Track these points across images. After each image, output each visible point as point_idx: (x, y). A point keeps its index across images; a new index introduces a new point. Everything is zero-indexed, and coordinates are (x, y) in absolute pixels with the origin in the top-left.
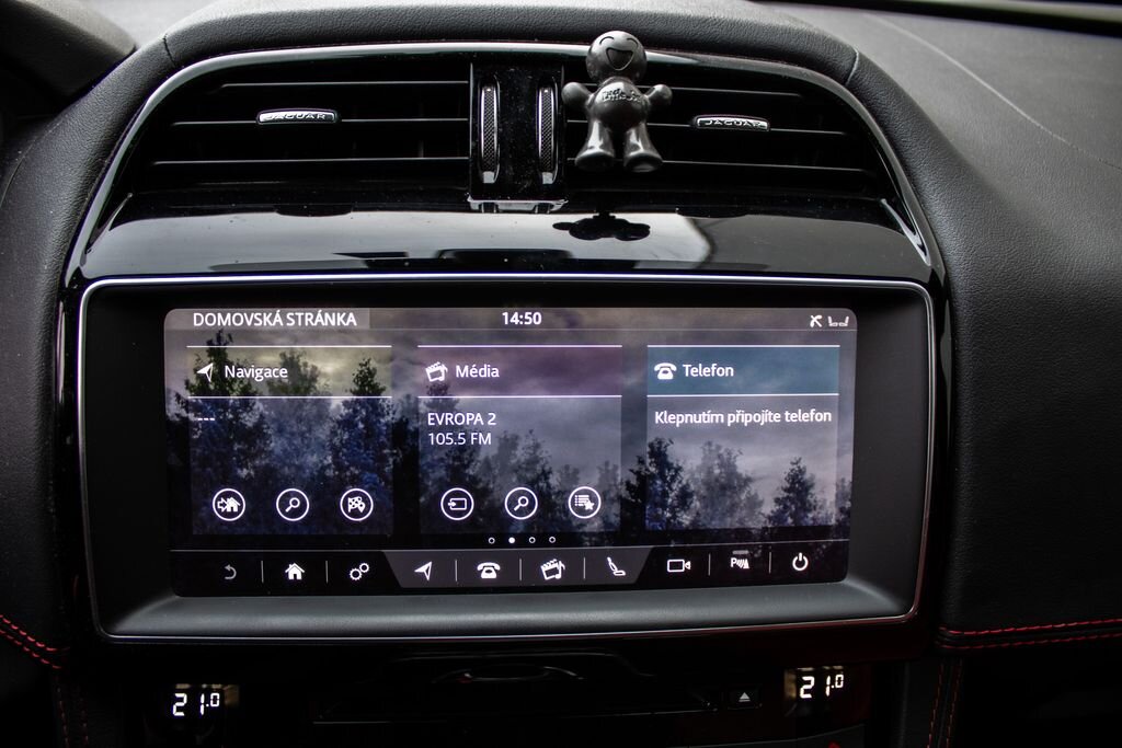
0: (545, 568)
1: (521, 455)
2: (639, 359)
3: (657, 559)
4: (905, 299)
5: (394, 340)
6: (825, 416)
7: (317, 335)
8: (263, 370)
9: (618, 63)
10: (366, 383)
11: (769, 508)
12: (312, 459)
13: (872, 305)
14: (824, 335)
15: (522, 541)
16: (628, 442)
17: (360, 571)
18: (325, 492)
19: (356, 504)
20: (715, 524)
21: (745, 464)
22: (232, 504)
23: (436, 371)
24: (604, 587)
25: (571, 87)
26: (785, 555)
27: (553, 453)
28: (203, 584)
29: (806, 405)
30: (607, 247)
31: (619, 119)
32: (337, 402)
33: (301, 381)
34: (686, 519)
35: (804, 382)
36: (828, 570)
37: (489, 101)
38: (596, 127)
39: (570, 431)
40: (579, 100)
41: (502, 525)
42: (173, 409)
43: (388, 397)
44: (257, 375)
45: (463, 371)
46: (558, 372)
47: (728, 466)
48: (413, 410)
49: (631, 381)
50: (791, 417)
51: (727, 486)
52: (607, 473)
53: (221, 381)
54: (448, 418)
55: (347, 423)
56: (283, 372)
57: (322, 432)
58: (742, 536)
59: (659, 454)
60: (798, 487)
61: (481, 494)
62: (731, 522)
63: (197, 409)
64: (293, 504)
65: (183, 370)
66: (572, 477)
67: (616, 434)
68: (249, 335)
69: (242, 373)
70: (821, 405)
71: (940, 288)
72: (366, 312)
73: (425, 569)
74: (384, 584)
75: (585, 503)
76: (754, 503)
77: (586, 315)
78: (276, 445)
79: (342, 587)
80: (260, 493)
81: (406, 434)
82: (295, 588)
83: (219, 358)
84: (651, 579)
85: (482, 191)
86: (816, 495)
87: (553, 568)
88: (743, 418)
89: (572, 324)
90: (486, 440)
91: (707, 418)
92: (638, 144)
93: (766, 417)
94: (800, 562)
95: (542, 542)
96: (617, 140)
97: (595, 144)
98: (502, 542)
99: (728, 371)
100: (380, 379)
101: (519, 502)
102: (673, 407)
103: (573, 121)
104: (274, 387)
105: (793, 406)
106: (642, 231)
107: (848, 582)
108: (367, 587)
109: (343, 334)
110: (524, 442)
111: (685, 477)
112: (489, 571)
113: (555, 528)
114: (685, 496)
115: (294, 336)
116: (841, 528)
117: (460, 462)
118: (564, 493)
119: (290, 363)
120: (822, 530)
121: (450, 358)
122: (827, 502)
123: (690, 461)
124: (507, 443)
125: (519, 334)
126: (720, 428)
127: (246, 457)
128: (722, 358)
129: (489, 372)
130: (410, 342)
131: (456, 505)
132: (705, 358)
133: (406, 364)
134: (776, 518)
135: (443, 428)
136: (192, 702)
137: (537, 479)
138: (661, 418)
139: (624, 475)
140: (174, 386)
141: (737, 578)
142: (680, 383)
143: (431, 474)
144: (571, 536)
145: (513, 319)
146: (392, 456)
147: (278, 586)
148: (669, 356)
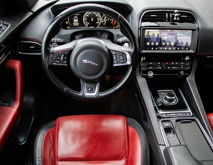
1: (168, 40)
2: (177, 34)
3: (177, 48)
4: (196, 30)
6: (189, 38)
7: (155, 32)
9: (177, 13)
10: (158, 35)
11: (185, 45)
12: (154, 40)
13: (193, 30)
14: (190, 32)
16: (176, 40)
17: (157, 48)
18: (155, 43)
19: (157, 44)
20: (181, 46)
21: (183, 41)
22: (148, 44)
23: (163, 34)
24: (173, 50)
25: (173, 14)
26: (186, 48)
27: (170, 40)
28: (146, 49)
30: (174, 26)
31: (177, 17)
32: (156, 36)
33: (154, 35)
34: (179, 45)
35: (188, 35)
37: (167, 14)
38: (175, 17)
39: (172, 39)
41: (167, 45)
42: (145, 37)
43: (159, 36)
44: (151, 34)
45: (165, 34)
46: (171, 34)
48: (161, 37)
49: (176, 35)
50: (187, 38)
51: (182, 43)
52: (174, 42)
53: (148, 35)
55: (157, 38)
56: (152, 34)
57: (155, 38)
58: (183, 47)
59: (178, 41)
60: (187, 43)
61: (165, 43)
62: (182, 46)
63: (147, 37)
64: (153, 44)
65: (146, 34)
66: (172, 42)
67: (175, 39)
68: (150, 32)
70: (189, 37)
71: (198, 29)
72: (159, 30)
73: (161, 48)
74: (158, 49)
75: (172, 44)
77: (173, 30)
78: (152, 39)
79: (156, 50)
80: (150, 43)
81: (161, 39)
82: (152, 50)
83: (148, 33)
85: (166, 21)
86: (188, 44)
87: (170, 49)
88: (184, 38)
90: (166, 39)
91: (181, 38)
92: (178, 19)
93: (185, 38)
94: (187, 49)
97: (175, 19)
99: (183, 35)
101: (168, 44)
102: (179, 37)
103: (173, 17)
106: (176, 24)
107: (190, 50)
109: (157, 32)
111: (179, 42)
112: (165, 49)
113: (170, 46)
114: (179, 44)
115: (154, 32)
116: (190, 46)
117: (164, 41)
119: (153, 34)
120: (189, 46)
122: (189, 45)
124: (167, 39)
125: (168, 32)
126: (182, 39)
127: (150, 40)
128: (182, 34)
129: (167, 34)
130: (161, 32)
131: (164, 44)
132: (181, 34)
133: (161, 34)
135: (163, 38)
136: (143, 59)
137: (169, 42)
138: (178, 38)
139: (175, 42)
140: (145, 35)
141: (182, 50)
142: (179, 35)
143: (162, 42)
144: (171, 46)
145: (168, 31)
146: (160, 40)
147: (151, 49)
148: (179, 33)
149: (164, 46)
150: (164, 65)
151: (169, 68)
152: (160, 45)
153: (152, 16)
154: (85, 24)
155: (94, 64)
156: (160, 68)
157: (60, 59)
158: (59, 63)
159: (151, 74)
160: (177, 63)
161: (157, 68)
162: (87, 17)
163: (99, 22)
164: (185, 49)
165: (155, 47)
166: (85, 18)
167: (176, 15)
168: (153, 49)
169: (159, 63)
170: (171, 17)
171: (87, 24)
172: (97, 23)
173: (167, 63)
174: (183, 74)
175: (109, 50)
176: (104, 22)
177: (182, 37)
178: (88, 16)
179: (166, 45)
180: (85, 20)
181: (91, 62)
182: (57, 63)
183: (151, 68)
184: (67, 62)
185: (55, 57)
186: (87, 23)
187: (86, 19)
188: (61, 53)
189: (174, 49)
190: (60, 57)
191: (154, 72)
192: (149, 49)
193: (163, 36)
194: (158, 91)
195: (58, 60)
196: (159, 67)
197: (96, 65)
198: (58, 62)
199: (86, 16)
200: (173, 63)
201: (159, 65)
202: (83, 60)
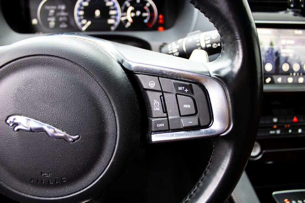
1: (297, 58)
5: (277, 36)
10: (271, 44)
15: (296, 74)
17: (268, 80)
19: (269, 67)
23: (283, 42)
27: (302, 58)
41: (293, 72)
43: (275, 47)
45: (288, 42)
48: (279, 50)
54: (285, 51)
55: (268, 52)
61: (290, 65)
74: (272, 82)
79: (265, 83)
81: (277, 54)
87: (301, 80)
90: (291, 55)
95: (300, 74)
98: (293, 75)
100: (274, 43)
101: (296, 67)
110: (298, 56)
113: (302, 72)
117: (286, 60)
118: (304, 65)
121: (286, 39)
124: (295, 56)
125: (297, 36)
130: (279, 36)
131: (285, 68)
133: (278, 40)
135: (284, 53)
137: (299, 63)
143: (282, 61)
144: (304, 74)
146: (275, 58)
149: (287, 74)
150: (287, 124)
151: (300, 131)
152: (278, 70)
154: (79, 24)
155: (61, 133)
156: (278, 132)
159: (255, 151)
161: (271, 132)
163: (115, 20)
166: (80, 10)
169: (275, 120)
171: (83, 25)
172: (110, 21)
173: (295, 119)
176: (127, 21)
179: (291, 70)
180: (79, 16)
181: (45, 127)
186: (84, 21)
187: (82, 13)
193: (284, 45)
194: (274, 193)
196: (275, 130)
197: (71, 138)
199: (81, 5)
201: (275, 123)
202: (11, 119)
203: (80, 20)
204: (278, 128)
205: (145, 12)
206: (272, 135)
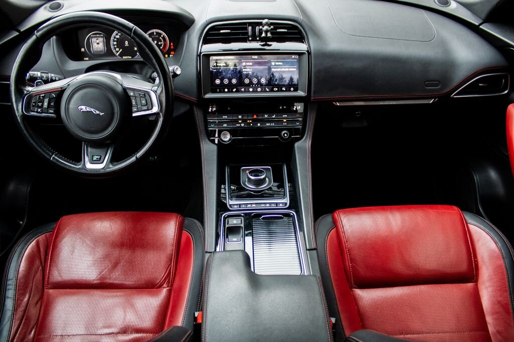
0: (258, 89)
1: (255, 74)
2: (269, 62)
3: (273, 88)
4: (304, 53)
5: (239, 60)
6: (295, 69)
7: (229, 59)
8: (222, 64)
9: (267, 24)
10: (235, 65)
11: (287, 82)
12: (228, 75)
13: (300, 54)
14: (295, 59)
15: (255, 86)
16: (269, 73)
17: (234, 90)
18: (230, 80)
19: (234, 81)
20: (280, 84)
21: (284, 76)
22: (218, 81)
23: (244, 64)
24: (266, 91)
25: (260, 27)
26: (290, 88)
27: (259, 74)
28: (214, 91)
29: (292, 68)
30: (266, 47)
31: (266, 32)
32: (232, 68)
33: (227, 65)
34: (276, 83)
35: (292, 64)
36: (296, 90)
37: (250, 28)
38: (264, 32)
39: (261, 71)
40: (261, 29)
41: (253, 84)
42: (211, 69)
43: (238, 67)
44: (222, 65)
45: (247, 64)
46: (260, 64)
47: (282, 76)
48: (241, 69)
49: (269, 65)
50: (290, 70)
51: (282, 79)
52: (266, 77)
53: (217, 66)
54: (246, 70)
55: (233, 71)
56: (225, 65)
57: (230, 72)
58: (284, 85)
59: (273, 74)
60: (291, 79)
61: (250, 80)
62: (282, 84)
63: (214, 69)
64: (226, 81)
65: (212, 64)
66: (261, 77)
67: (267, 71)
68: (220, 60)
69: (219, 65)
70: (294, 68)
71: (309, 53)
72: (235, 56)
73: (243, 90)
74: (238, 91)
75: (263, 81)
76: (285, 81)
77: (263, 56)
78: (224, 74)
79: (232, 92)
80: (222, 80)
81: (240, 72)
82: (226, 92)
83: (217, 63)
84: (272, 91)
85: (250, 41)
86: (294, 80)
87: (259, 89)
89: (261, 57)
90: (250, 73)
91: (279, 70)
92: (269, 35)
93: (287, 70)
94: (292, 89)
95: (258, 86)
96: (266, 34)
97: (263, 35)
98: (253, 86)
99: (281, 63)
100: (237, 65)
101: (255, 81)
102: (274, 68)
103: (261, 32)
104: (224, 66)
105: (290, 68)
106: (270, 45)
107: (299, 91)
108: (236, 92)
109: (232, 59)
110: (255, 73)
111: (276, 77)
112: (251, 90)
113: (259, 83)
114: (276, 80)
115: (226, 60)
116: (298, 84)
117: (247, 76)
118: (260, 80)
119: (226, 63)
120: (295, 85)
121: (246, 62)
123: (277, 76)
124: (253, 73)
125: (254, 59)
126: (281, 71)
127: (220, 75)
128: (281, 62)
129: (251, 64)
130: (241, 60)
131: (247, 81)
132: (279, 62)
133: (240, 63)
134: (289, 83)
135: (245, 71)
136: (212, 109)
137: (257, 78)
138: (273, 70)
139: (268, 77)
140: (211, 66)
141: (283, 91)
142: (275, 65)
143: (244, 77)
144: (261, 85)
145: (254, 57)
146: (239, 75)
147: (224, 92)
148: (274, 61)
149: (249, 85)
150: (249, 120)
151: (259, 125)
152: (241, 83)
153: (222, 31)
154: (114, 51)
155: (98, 112)
156: (243, 125)
157: (42, 105)
158: (39, 113)
159: (227, 138)
160: (274, 117)
161: (237, 125)
162: (117, 39)
164: (288, 90)
165: (230, 87)
166: (114, 41)
167: (266, 28)
168: (228, 92)
169: (240, 117)
170: (257, 33)
171: (117, 52)
173: (255, 117)
174: (286, 135)
175: (125, 89)
177: (282, 68)
178: (118, 37)
179: (251, 83)
180: (114, 45)
181: (92, 110)
182: (37, 112)
183: (226, 125)
184: (54, 111)
185: (33, 102)
186: (117, 49)
187: (115, 43)
188: (43, 95)
189: (268, 90)
190: (43, 102)
191: (233, 132)
192: (220, 92)
193: (244, 66)
194: (243, 168)
195: (39, 107)
196: (240, 123)
197: (101, 114)
198: (39, 110)
199: (115, 38)
200: (266, 116)
201: (240, 119)
202: (80, 107)
203: (115, 48)
204: (242, 122)
205: (161, 41)
206: (238, 127)
